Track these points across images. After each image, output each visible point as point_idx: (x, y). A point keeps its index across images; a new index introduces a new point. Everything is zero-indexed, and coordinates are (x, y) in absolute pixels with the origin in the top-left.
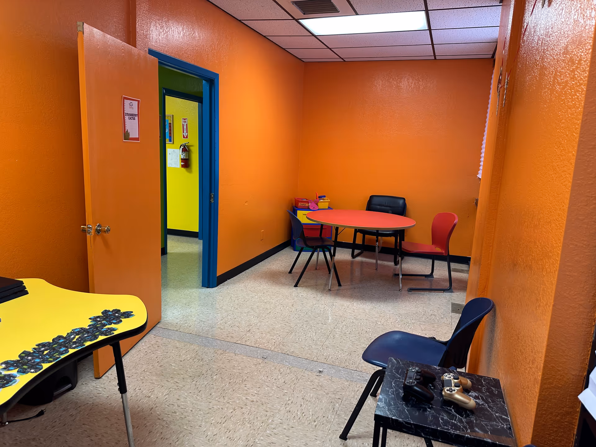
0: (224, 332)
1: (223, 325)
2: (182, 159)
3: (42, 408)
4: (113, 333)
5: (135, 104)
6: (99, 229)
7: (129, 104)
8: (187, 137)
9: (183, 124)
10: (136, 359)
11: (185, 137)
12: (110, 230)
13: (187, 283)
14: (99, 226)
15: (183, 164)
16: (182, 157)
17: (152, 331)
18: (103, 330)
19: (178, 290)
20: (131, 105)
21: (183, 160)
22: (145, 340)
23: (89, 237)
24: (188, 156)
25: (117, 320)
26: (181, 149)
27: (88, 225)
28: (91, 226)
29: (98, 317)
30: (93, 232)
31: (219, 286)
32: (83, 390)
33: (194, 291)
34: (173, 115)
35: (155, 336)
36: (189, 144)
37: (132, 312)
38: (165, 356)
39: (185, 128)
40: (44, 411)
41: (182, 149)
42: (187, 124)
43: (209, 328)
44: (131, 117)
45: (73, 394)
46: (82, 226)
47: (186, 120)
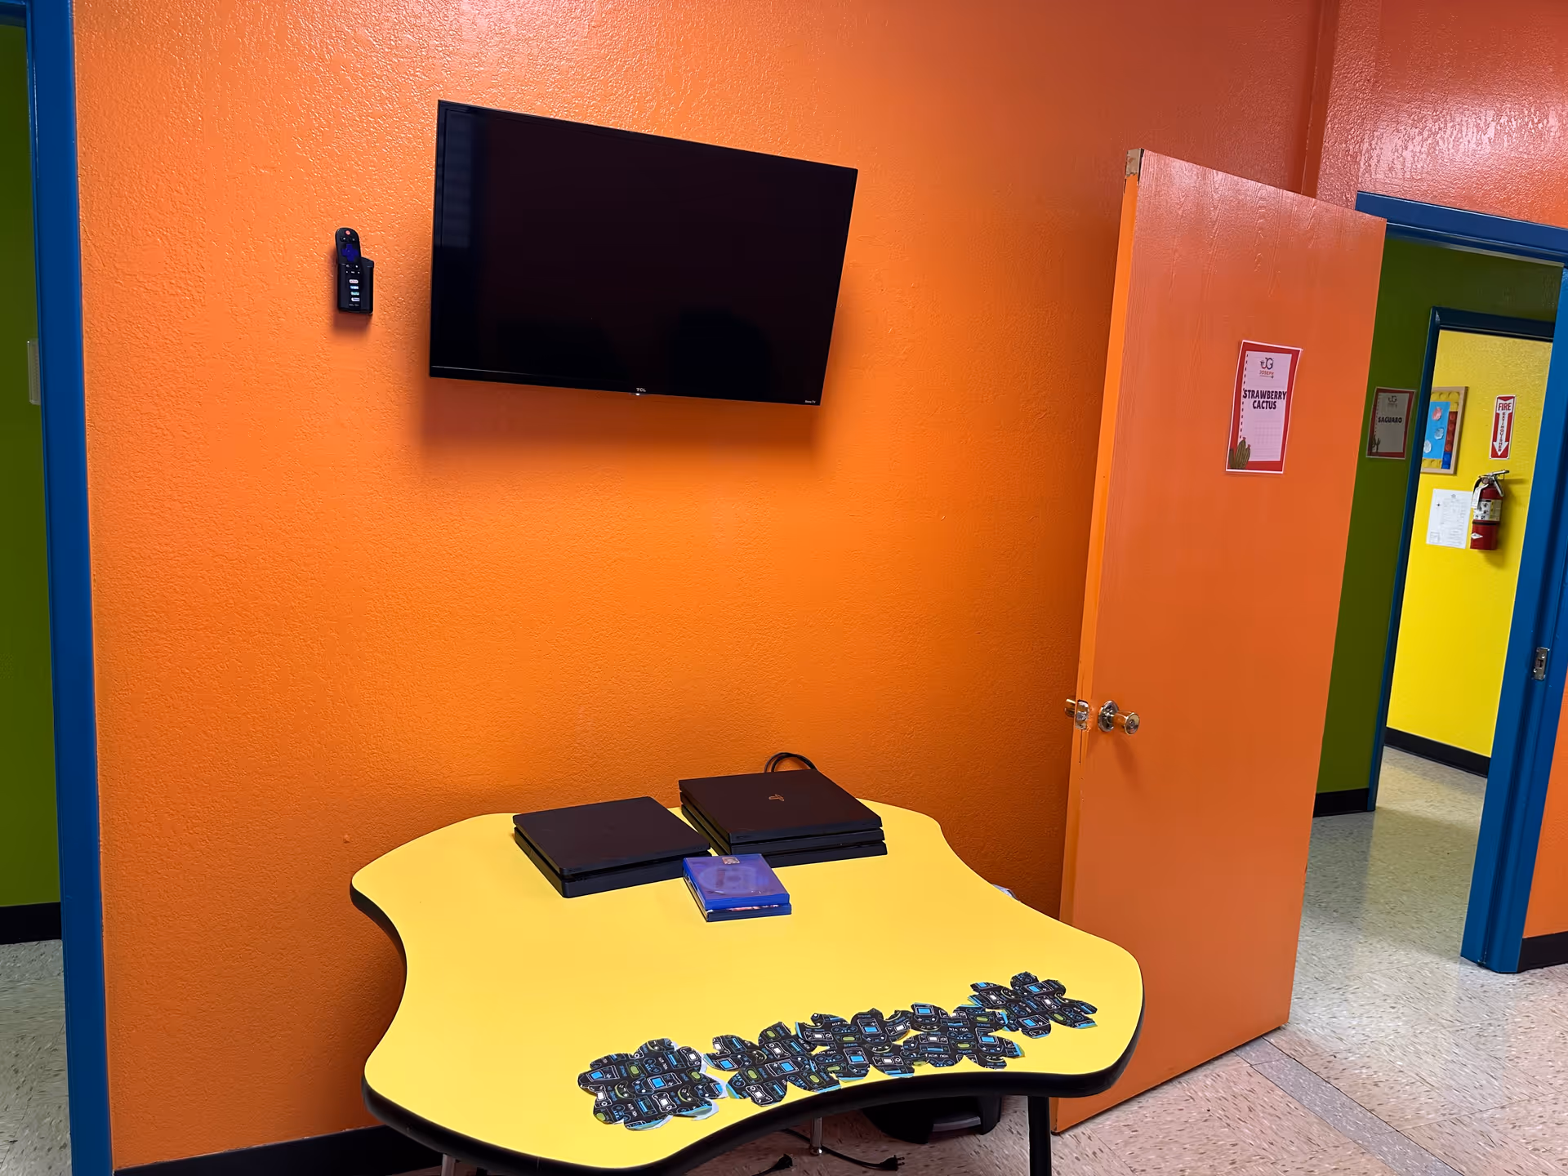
0: (1498, 1158)
1: (1501, 1127)
2: (1475, 522)
3: (899, 1150)
4: (1004, 1065)
5: (1283, 362)
6: (1109, 717)
7: (1262, 363)
8: (1505, 454)
9: (1497, 415)
10: (1172, 1121)
11: (1499, 453)
12: (1136, 727)
13: (1413, 928)
14: (1109, 707)
15: (1476, 536)
16: (1479, 515)
17: (1248, 1048)
18: (985, 1039)
19: (1375, 940)
20: (1267, 367)
21: (1478, 526)
22: (1217, 1071)
23: (1080, 734)
24: (1497, 514)
25: (1037, 1021)
26: (1478, 491)
27: (1079, 701)
28: (1086, 706)
29: (997, 989)
30: (1089, 722)
31: (1526, 975)
32: (1005, 1150)
33: (1427, 960)
34: (1467, 389)
35: (1251, 1070)
36: (1507, 477)
37: (1094, 1010)
38: (1263, 1153)
39: (1504, 426)
40: (899, 1162)
41: (1482, 491)
42: (1510, 416)
43: (1442, 1118)
44: (1261, 400)
45: (977, 1149)
46: (1068, 700)
47: (1511, 401)
